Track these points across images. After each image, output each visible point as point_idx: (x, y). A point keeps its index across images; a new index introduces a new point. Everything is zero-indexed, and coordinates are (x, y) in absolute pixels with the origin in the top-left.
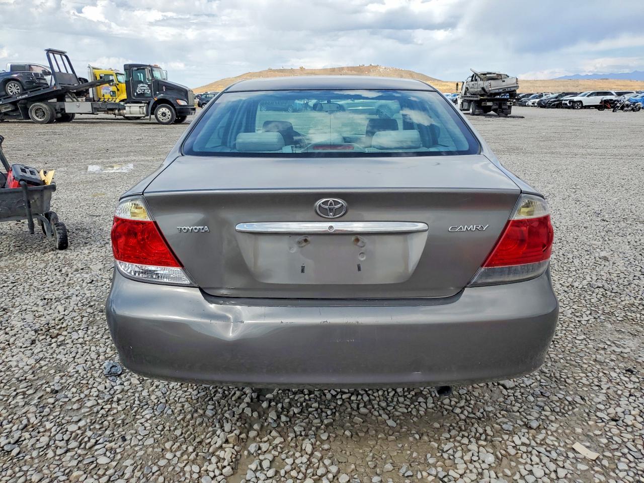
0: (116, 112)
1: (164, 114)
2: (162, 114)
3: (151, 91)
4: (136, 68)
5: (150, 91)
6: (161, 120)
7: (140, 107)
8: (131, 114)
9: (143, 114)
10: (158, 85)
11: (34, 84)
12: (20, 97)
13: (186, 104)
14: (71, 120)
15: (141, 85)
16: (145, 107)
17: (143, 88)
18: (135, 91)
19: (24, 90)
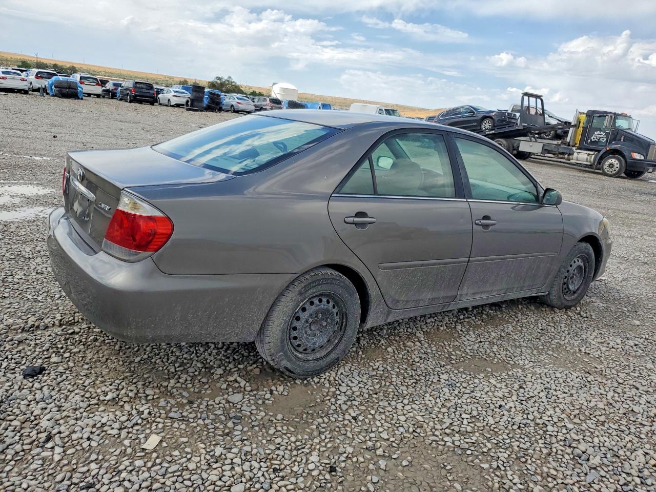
0: (566, 156)
1: (611, 166)
2: (609, 165)
3: (607, 140)
4: (598, 115)
5: (605, 139)
6: (606, 171)
7: (589, 154)
8: (577, 160)
9: (590, 162)
10: (616, 134)
11: (504, 123)
12: (489, 133)
13: (642, 158)
14: (527, 158)
15: (599, 132)
16: (593, 156)
17: (599, 136)
18: (589, 137)
19: (494, 126)
